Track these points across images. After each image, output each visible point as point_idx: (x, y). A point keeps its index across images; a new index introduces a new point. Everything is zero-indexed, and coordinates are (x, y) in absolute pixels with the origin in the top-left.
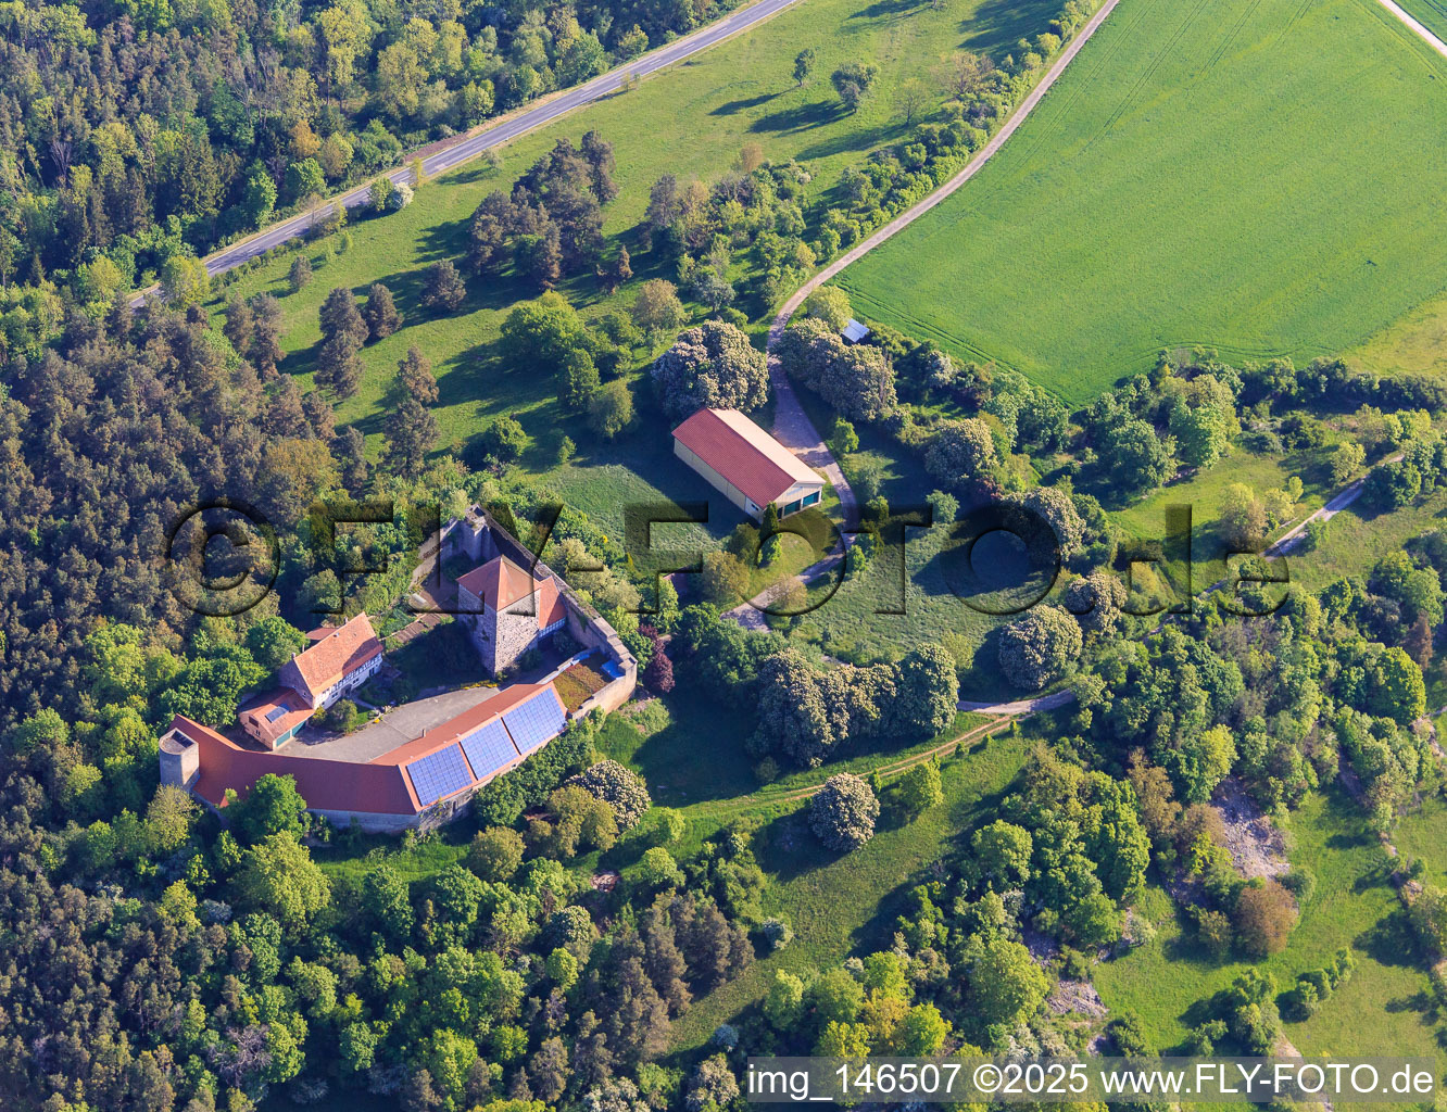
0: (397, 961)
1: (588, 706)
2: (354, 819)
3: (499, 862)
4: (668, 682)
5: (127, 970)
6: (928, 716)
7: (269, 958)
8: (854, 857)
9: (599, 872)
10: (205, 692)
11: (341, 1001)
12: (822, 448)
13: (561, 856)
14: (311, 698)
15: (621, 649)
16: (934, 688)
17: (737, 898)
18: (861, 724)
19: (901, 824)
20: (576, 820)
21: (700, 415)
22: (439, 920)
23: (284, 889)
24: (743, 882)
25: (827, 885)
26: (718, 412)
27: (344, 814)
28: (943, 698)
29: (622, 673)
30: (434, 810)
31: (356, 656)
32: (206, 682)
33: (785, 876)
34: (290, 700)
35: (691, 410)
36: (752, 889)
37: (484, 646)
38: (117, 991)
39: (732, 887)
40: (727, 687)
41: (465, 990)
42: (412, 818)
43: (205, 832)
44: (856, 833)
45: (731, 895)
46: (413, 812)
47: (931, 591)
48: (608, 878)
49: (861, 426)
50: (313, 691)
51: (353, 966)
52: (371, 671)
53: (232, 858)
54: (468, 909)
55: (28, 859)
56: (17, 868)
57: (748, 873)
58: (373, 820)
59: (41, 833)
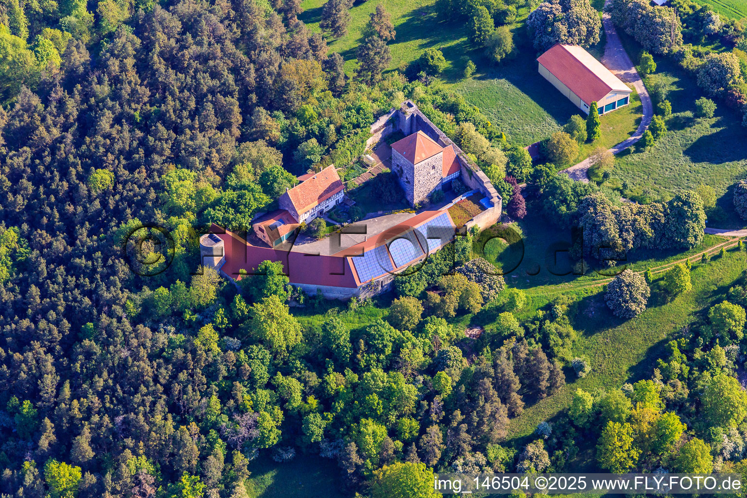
0: (339, 376)
1: (469, 226)
2: (319, 290)
3: (406, 318)
4: (522, 212)
5: (174, 377)
6: (685, 236)
7: (262, 372)
8: (633, 322)
9: (470, 327)
10: (231, 210)
11: (304, 400)
12: (633, 71)
13: (446, 316)
14: (298, 216)
15: (492, 191)
16: (688, 218)
17: (557, 345)
18: (642, 240)
19: (664, 303)
20: (456, 294)
21: (556, 48)
22: (367, 352)
23: (272, 330)
24: (560, 335)
25: (615, 339)
26: (567, 47)
27: (313, 287)
28: (695, 225)
29: (492, 205)
30: (369, 286)
31: (327, 191)
32: (232, 204)
33: (588, 333)
34: (285, 217)
35: (549, 45)
36: (567, 340)
37: (407, 187)
38: (167, 390)
39: (554, 338)
40: (560, 216)
41: (381, 395)
42: (355, 291)
43: (226, 296)
44: (634, 307)
45: (552, 343)
46: (356, 286)
47: (695, 160)
48: (476, 331)
49: (658, 57)
50: (299, 212)
51: (313, 379)
52: (337, 201)
53: (242, 311)
54: (385, 346)
55: (118, 309)
56: (111, 314)
57: (563, 330)
58: (331, 291)
59: (127, 293)
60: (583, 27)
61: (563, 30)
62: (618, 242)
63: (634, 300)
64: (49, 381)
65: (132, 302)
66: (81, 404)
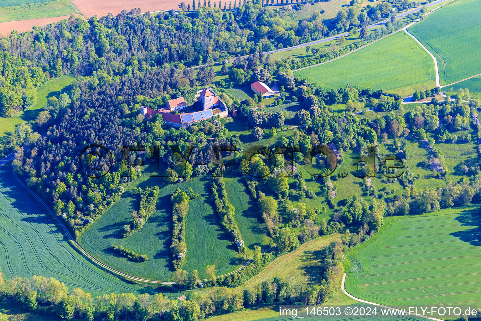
0: (171, 142)
1: (217, 114)
4: (234, 114)
5: (126, 138)
6: (278, 123)
8: (258, 142)
11: (160, 147)
12: (279, 91)
13: (205, 132)
15: (226, 107)
16: (279, 118)
17: (234, 143)
18: (265, 122)
19: (268, 138)
20: (208, 127)
21: (257, 82)
22: (180, 138)
23: (155, 130)
25: (252, 145)
26: (260, 83)
27: (170, 123)
28: (281, 121)
29: (225, 111)
30: (185, 124)
31: (180, 104)
32: (153, 103)
33: (244, 143)
34: (167, 109)
35: (255, 81)
36: (238, 143)
37: (203, 105)
38: (124, 141)
39: (234, 141)
40: (244, 116)
43: (145, 122)
46: (182, 124)
47: (288, 110)
48: (213, 139)
49: (286, 88)
50: (171, 108)
51: (164, 143)
52: (182, 107)
53: (148, 125)
54: (186, 136)
55: (115, 122)
56: (113, 123)
57: (237, 140)
58: (175, 124)
59: (118, 119)
60: (265, 78)
61: (259, 77)
62: (258, 121)
63: (258, 135)
64: (93, 136)
65: (119, 121)
66: (99, 142)
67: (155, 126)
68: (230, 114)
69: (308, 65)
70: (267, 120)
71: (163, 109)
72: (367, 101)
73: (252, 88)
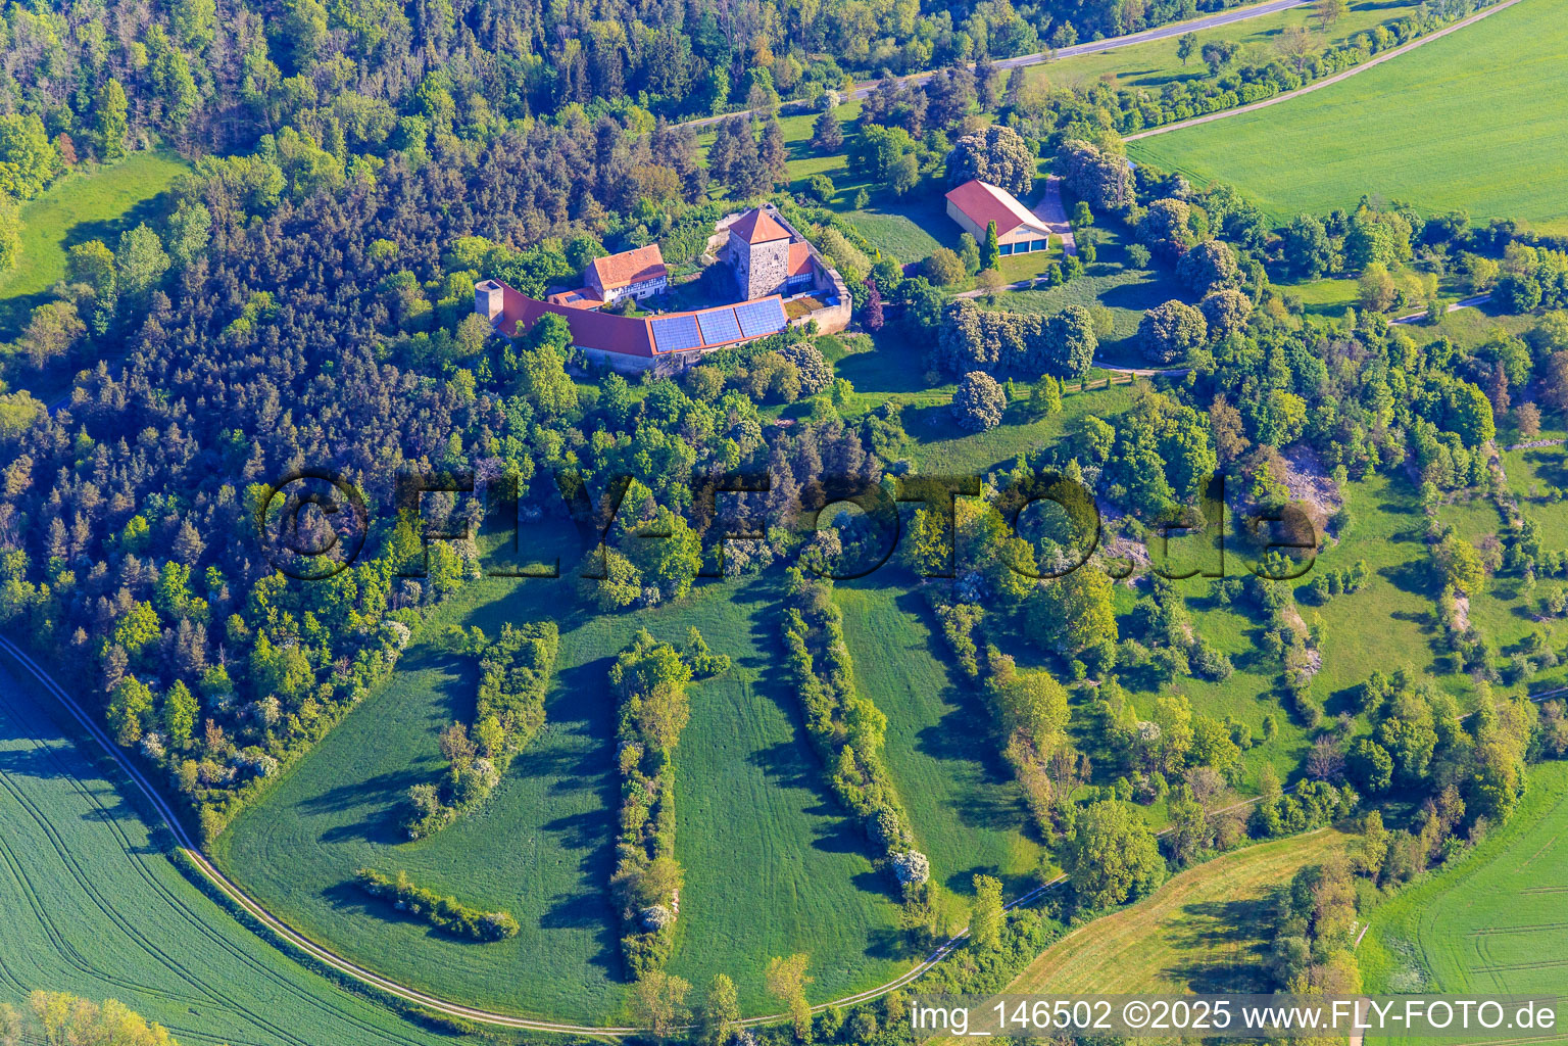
0: (610, 436)
1: (805, 319)
2: (608, 357)
3: (702, 386)
4: (877, 324)
5: (415, 415)
6: (1066, 356)
7: (519, 424)
8: (981, 437)
9: (781, 417)
10: (523, 272)
11: (563, 455)
12: (1066, 224)
13: (752, 395)
14: (603, 291)
15: (842, 288)
17: (880, 443)
18: (1011, 355)
19: (1025, 422)
20: (768, 372)
21: (972, 184)
22: (649, 417)
23: (540, 382)
24: (887, 434)
25: (955, 450)
26: (984, 185)
27: (601, 353)
29: (839, 303)
30: (667, 358)
31: (644, 273)
32: (526, 267)
33: (923, 441)
34: (587, 293)
35: (964, 180)
36: (894, 440)
37: (742, 280)
38: (404, 428)
39: (876, 435)
40: (921, 329)
41: (652, 454)
42: (651, 361)
43: (494, 350)
44: (982, 414)
45: (874, 439)
46: (651, 355)
47: (1107, 304)
48: (788, 422)
50: (605, 287)
51: (579, 438)
52: (657, 290)
53: (511, 366)
54: (670, 411)
55: (365, 350)
56: (356, 352)
57: (893, 429)
58: (622, 360)
59: (379, 336)
60: (1009, 165)
61: (982, 162)
62: (980, 350)
63: (983, 406)
64: (271, 407)
65: (382, 344)
66: (300, 433)
67: (539, 365)
68: (861, 319)
69: (1189, 112)
70: (1021, 346)
71: (571, 294)
72: (1447, 269)
73: (951, 210)
